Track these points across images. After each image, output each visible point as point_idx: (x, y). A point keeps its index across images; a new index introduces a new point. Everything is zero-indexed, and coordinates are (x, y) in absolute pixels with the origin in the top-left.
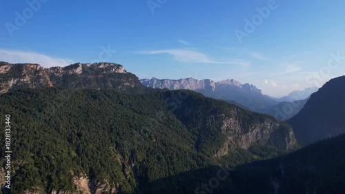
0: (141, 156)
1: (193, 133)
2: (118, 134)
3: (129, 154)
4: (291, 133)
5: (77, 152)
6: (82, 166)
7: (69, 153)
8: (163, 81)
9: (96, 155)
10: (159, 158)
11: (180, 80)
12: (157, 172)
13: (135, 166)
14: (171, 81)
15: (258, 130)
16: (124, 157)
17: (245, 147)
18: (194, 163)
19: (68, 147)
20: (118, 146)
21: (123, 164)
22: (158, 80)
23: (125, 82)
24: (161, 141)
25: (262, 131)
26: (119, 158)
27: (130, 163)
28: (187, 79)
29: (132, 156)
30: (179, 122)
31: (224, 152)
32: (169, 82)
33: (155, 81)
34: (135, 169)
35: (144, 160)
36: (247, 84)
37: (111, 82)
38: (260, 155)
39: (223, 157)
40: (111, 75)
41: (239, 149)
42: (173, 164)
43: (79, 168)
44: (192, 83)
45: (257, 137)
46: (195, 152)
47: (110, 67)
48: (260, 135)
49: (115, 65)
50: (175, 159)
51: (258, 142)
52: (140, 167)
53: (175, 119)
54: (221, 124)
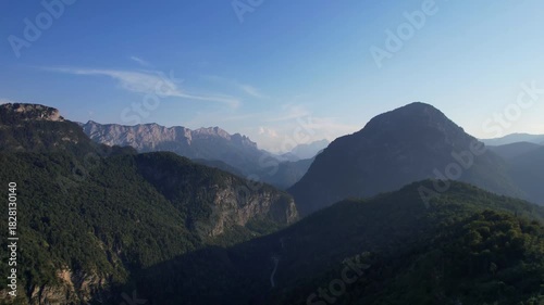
0: (127, 240)
1: (181, 209)
2: (93, 216)
3: (113, 240)
4: (293, 204)
5: (50, 241)
6: (62, 257)
7: (40, 244)
8: (107, 127)
9: (74, 243)
10: (149, 242)
11: (137, 127)
12: (150, 257)
13: (122, 254)
14: (121, 127)
15: (256, 202)
16: (107, 243)
17: (242, 223)
18: (190, 244)
19: (37, 235)
20: (97, 231)
21: (108, 252)
22: (98, 125)
23: (64, 136)
24: (147, 222)
25: (260, 204)
26: (101, 245)
27: (115, 250)
28: (148, 125)
29: (117, 241)
30: (162, 196)
31: (218, 230)
32: (117, 129)
33: (94, 126)
34: (122, 256)
35: (132, 244)
36: (237, 135)
37: (40, 135)
38: (259, 231)
39: (218, 236)
40: (38, 125)
41: (236, 227)
42: (166, 246)
43: (59, 259)
44: (157, 132)
45: (255, 210)
46: (187, 232)
47: (35, 110)
48: (258, 208)
49: (44, 108)
50: (168, 242)
51: (256, 216)
52: (128, 253)
53: (156, 193)
54: (215, 197)
